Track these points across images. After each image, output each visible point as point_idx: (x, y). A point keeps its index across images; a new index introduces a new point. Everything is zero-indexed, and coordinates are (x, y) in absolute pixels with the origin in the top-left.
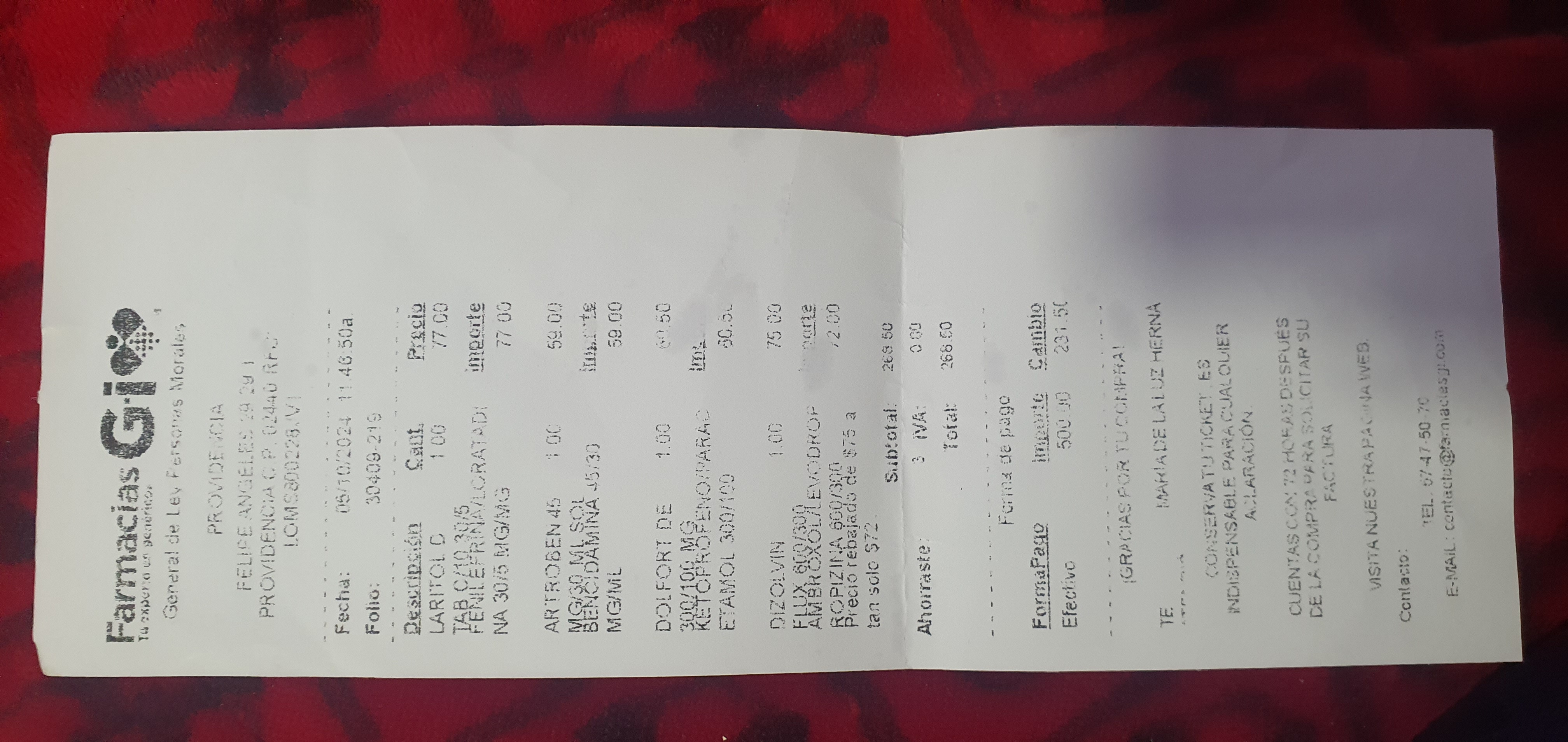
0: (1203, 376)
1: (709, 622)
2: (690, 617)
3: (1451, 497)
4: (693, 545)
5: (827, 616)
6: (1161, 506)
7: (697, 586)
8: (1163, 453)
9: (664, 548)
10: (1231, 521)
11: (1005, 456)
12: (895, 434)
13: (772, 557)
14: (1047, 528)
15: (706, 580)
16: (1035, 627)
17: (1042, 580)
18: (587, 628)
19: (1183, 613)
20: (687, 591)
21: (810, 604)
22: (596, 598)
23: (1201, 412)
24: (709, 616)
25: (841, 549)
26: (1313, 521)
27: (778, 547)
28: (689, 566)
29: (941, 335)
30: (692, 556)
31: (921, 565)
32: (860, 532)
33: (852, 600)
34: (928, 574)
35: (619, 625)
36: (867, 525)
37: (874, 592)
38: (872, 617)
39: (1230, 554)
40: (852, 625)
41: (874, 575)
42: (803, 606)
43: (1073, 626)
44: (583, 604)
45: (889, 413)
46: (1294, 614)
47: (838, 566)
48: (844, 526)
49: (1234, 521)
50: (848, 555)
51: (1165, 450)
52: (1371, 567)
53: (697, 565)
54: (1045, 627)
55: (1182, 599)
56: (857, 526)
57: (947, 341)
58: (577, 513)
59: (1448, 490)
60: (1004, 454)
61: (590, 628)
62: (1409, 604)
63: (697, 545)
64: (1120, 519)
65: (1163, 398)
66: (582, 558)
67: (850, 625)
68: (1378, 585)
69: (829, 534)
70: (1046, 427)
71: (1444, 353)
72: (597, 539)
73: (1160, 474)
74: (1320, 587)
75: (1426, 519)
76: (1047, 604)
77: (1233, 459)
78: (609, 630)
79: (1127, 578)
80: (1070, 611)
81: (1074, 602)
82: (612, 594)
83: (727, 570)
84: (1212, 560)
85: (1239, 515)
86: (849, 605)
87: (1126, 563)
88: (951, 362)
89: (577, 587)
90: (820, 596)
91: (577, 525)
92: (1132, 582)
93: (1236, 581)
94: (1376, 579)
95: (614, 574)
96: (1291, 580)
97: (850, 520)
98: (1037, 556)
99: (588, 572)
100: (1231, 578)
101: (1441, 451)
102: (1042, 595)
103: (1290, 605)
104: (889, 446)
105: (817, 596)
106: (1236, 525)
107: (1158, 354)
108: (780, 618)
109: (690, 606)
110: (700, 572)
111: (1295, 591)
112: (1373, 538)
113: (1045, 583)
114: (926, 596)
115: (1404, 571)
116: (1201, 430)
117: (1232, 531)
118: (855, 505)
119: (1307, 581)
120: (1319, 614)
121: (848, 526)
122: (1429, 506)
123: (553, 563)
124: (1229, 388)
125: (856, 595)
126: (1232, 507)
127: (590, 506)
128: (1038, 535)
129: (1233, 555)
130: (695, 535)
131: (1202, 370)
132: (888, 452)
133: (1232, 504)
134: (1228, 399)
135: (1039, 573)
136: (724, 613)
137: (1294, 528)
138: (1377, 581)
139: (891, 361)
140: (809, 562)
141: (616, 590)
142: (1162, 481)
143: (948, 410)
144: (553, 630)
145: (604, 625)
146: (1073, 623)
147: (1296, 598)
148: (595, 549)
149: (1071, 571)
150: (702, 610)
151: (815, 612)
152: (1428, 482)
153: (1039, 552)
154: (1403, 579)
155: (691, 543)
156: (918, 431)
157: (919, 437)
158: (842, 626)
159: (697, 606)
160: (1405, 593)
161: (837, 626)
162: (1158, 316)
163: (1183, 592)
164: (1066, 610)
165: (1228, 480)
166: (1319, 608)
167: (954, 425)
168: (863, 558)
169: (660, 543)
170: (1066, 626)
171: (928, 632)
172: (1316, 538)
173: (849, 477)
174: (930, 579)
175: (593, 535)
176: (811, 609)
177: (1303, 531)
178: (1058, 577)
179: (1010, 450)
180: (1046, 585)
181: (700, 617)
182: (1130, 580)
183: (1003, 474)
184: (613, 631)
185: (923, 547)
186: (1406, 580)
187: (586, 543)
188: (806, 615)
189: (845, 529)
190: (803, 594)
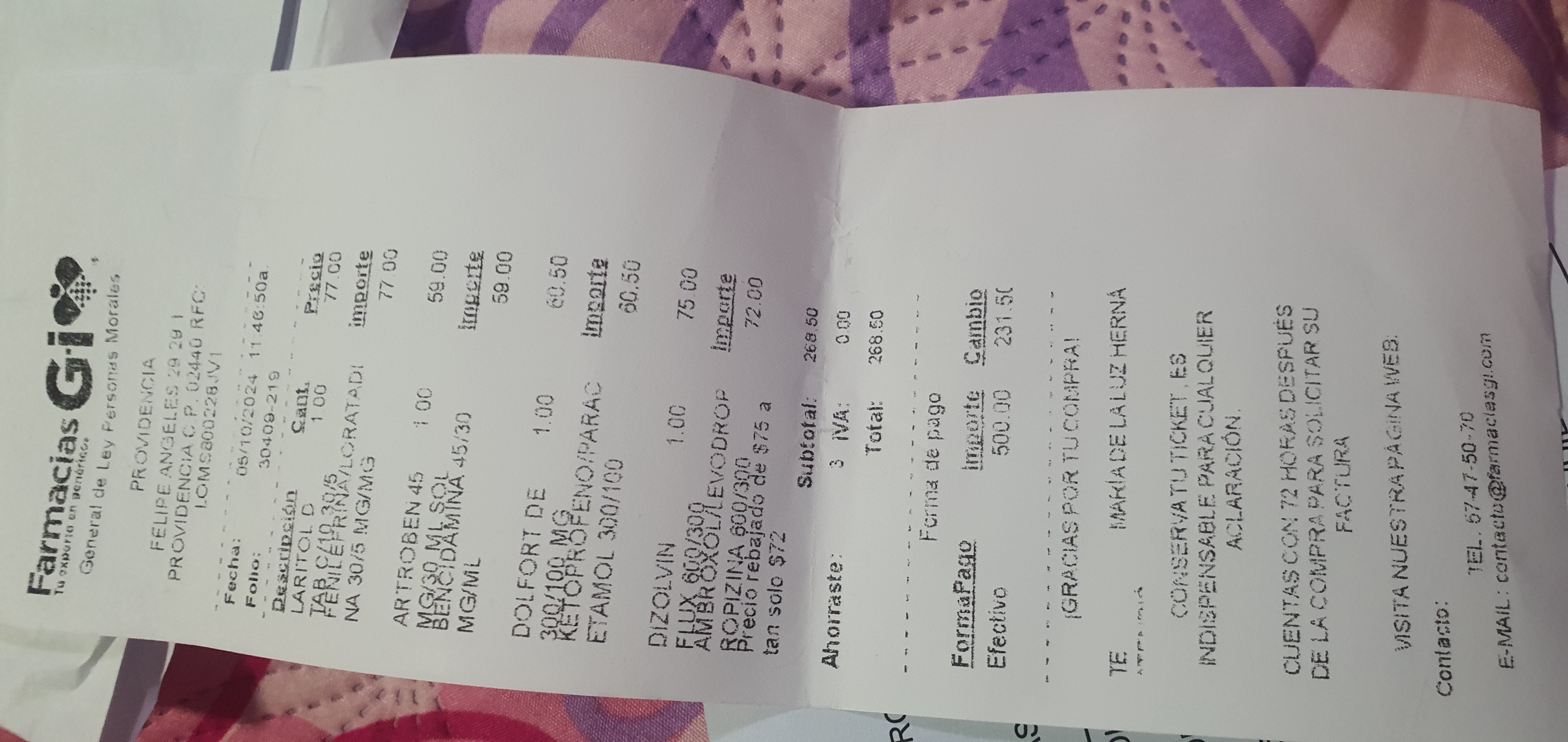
0: (1177, 373)
1: (575, 631)
2: (553, 623)
3: (1504, 540)
4: (565, 539)
5: (717, 635)
6: (1116, 527)
7: (565, 588)
8: (1122, 464)
9: (531, 540)
10: (1208, 548)
11: (931, 462)
12: (813, 433)
13: (658, 561)
14: (975, 547)
15: (577, 582)
16: (954, 664)
17: (966, 608)
18: (437, 624)
19: (1140, 660)
20: (553, 592)
21: (698, 621)
22: (449, 590)
23: (1172, 416)
24: (576, 624)
25: (742, 558)
26: (1320, 555)
27: (667, 549)
28: (559, 563)
29: (871, 325)
30: (562, 551)
31: (831, 586)
32: (765, 542)
33: (748, 620)
34: (838, 596)
35: (471, 625)
36: (773, 534)
37: (774, 612)
38: (770, 642)
39: (1204, 590)
40: (746, 650)
41: (776, 593)
42: (689, 622)
43: (1001, 667)
44: (436, 596)
45: (808, 409)
46: (1290, 673)
47: (736, 578)
48: (747, 532)
49: (1211, 548)
50: (749, 567)
51: (1123, 460)
52: (1397, 621)
53: (568, 563)
54: (966, 665)
55: (1139, 643)
56: (761, 534)
57: (876, 332)
58: (439, 491)
59: (1500, 531)
60: (932, 459)
61: (440, 625)
62: (1449, 673)
63: (570, 539)
64: (1064, 540)
65: (1124, 399)
66: (439, 543)
67: (743, 648)
68: (1407, 645)
69: (729, 541)
70: (980, 428)
71: (1490, 362)
72: (458, 522)
73: (1116, 489)
74: (1326, 640)
75: (1473, 566)
76: (971, 637)
77: (1213, 473)
78: (459, 629)
79: (1070, 612)
80: (998, 648)
81: (1003, 637)
82: (467, 588)
83: (603, 571)
84: (1180, 596)
85: (1220, 541)
86: (745, 625)
87: (1069, 594)
88: (880, 355)
89: (431, 576)
90: (712, 612)
91: (438, 505)
92: (1076, 617)
93: (1212, 624)
94: (1404, 636)
95: (472, 565)
96: (1287, 629)
97: (754, 525)
98: (962, 579)
99: (444, 560)
100: (1205, 621)
101: (1490, 480)
102: (966, 626)
103: (1285, 661)
104: (805, 446)
105: (708, 612)
106: (1214, 554)
107: (1119, 348)
108: (661, 634)
109: (554, 610)
110: (571, 571)
111: (1292, 644)
112: (1400, 584)
113: (969, 612)
114: (833, 622)
115: (1443, 630)
116: (1171, 437)
117: (1208, 562)
118: (761, 509)
119: (1309, 632)
120: (1325, 676)
121: (751, 533)
122: (1476, 548)
123: (409, 545)
124: (1210, 388)
125: (754, 614)
126: (1210, 532)
127: (454, 484)
128: (964, 554)
129: (1208, 592)
130: (570, 528)
131: (1175, 367)
132: (804, 453)
133: (1210, 528)
134: (1208, 401)
135: (962, 599)
136: (595, 623)
137: (1293, 563)
138: (1406, 639)
139: (814, 351)
140: (702, 571)
141: (472, 583)
142: (1118, 497)
143: (873, 408)
144: (402, 623)
145: (455, 623)
146: (1000, 663)
147: (1293, 652)
148: (454, 534)
149: (1000, 600)
150: (569, 616)
151: (704, 630)
152: (1475, 519)
153: (964, 575)
154: (1442, 640)
155: (563, 536)
156: (838, 432)
157: (839, 438)
158: (734, 650)
159: (562, 610)
160: (1444, 659)
161: (728, 649)
162: (1122, 303)
163: (1140, 634)
164: (992, 646)
165: (1206, 499)
166: (1324, 667)
167: (878, 426)
168: (766, 573)
169: (528, 534)
170: (992, 666)
171: (833, 664)
172: (1322, 577)
173: (757, 477)
174: (840, 602)
175: (454, 517)
176: (699, 627)
177: (1304, 567)
178: (985, 604)
179: (938, 454)
180: (971, 614)
181: (565, 625)
182: (1073, 614)
183: (928, 482)
184: (464, 631)
185: (835, 564)
186: (1445, 642)
187: (446, 527)
188: (692, 632)
189: (748, 536)
190: (690, 607)
